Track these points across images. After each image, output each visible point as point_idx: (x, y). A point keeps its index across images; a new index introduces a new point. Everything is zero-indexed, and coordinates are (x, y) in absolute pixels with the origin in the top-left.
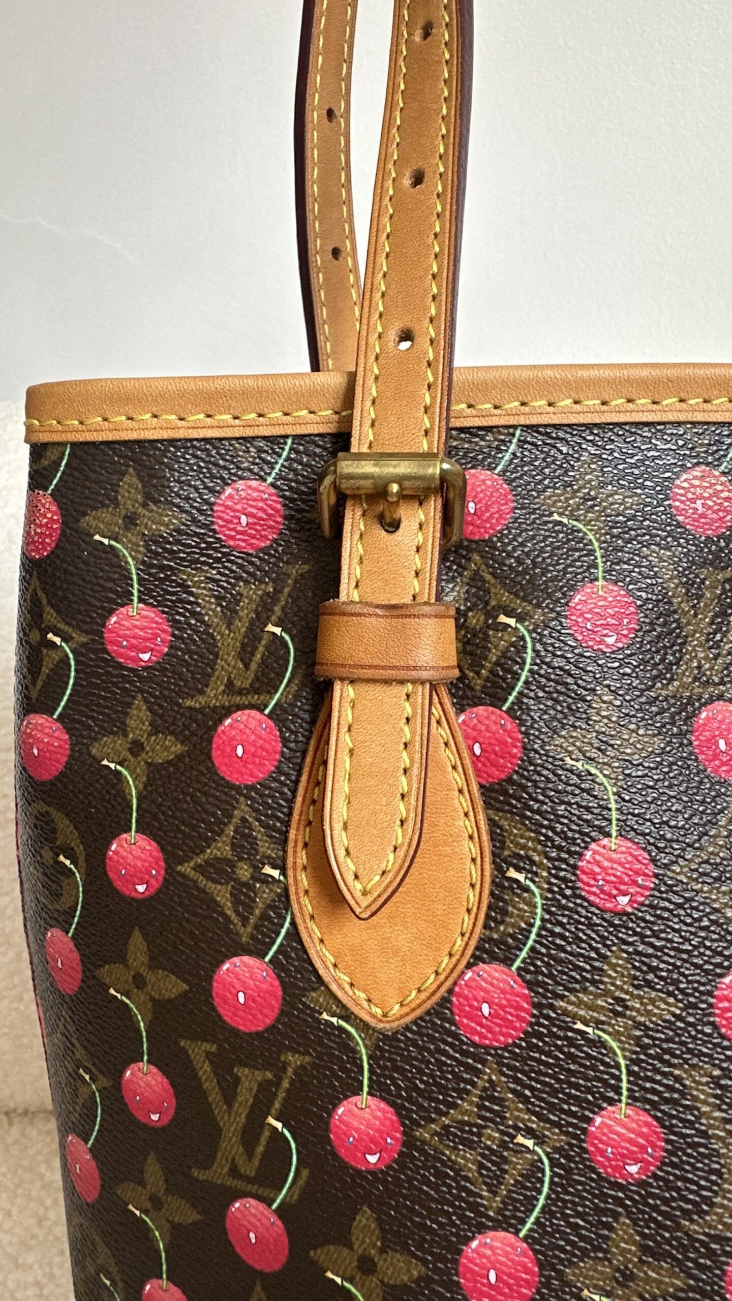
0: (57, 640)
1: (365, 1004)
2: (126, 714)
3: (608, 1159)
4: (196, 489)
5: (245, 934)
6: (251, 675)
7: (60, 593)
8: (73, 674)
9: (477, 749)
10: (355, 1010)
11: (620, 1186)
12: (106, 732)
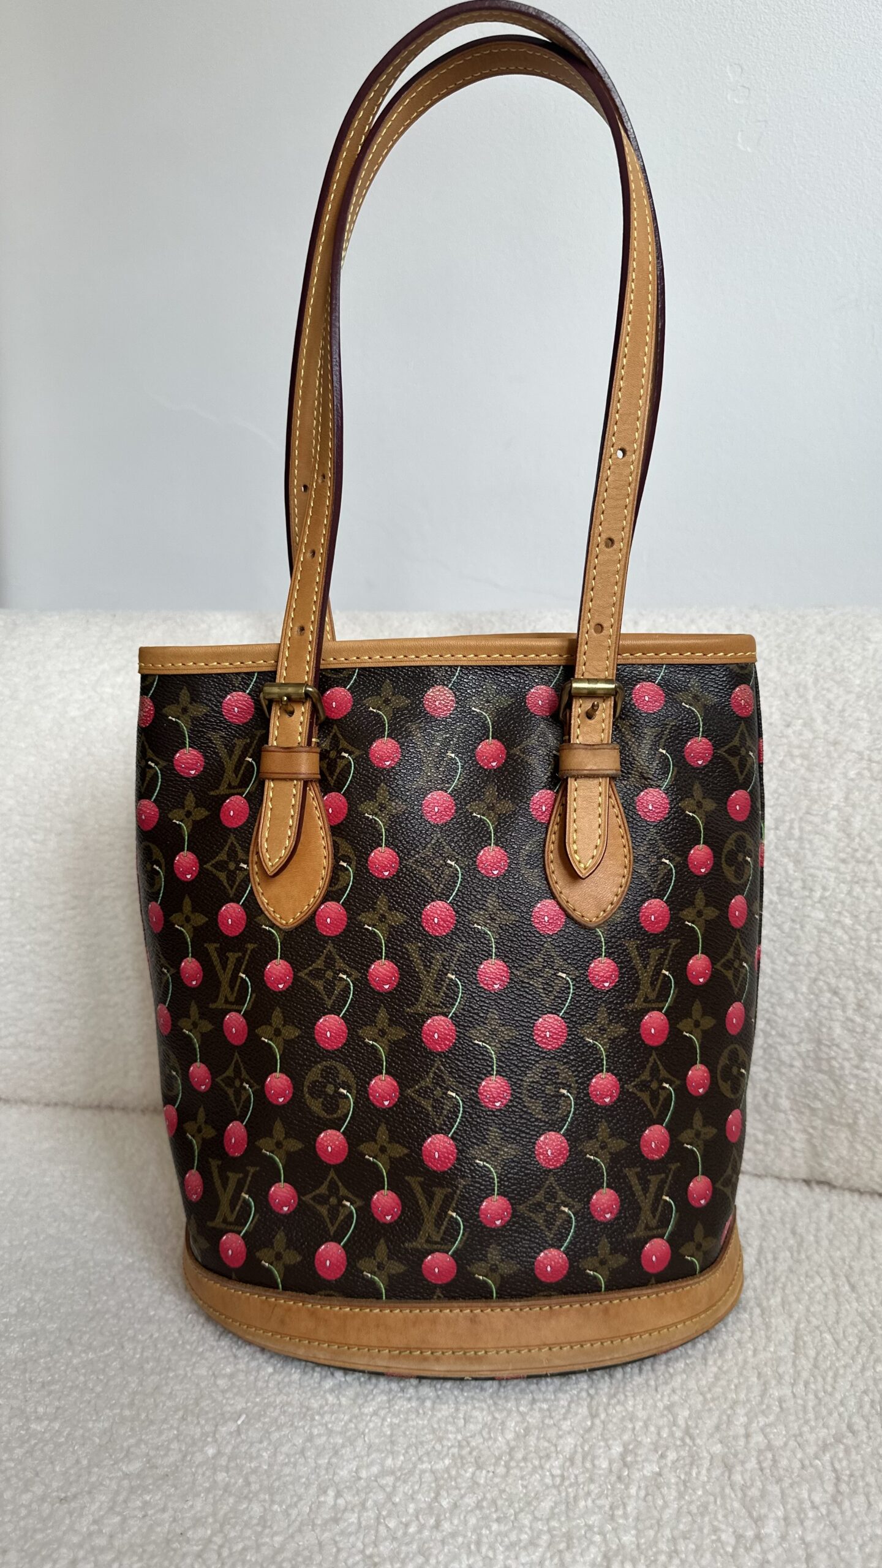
0: (153, 765)
1: (279, 919)
2: (184, 799)
3: (377, 983)
4: (214, 696)
5: (232, 893)
6: (238, 780)
7: (154, 743)
8: (160, 781)
9: (330, 811)
10: (275, 922)
11: (382, 994)
12: (175, 807)
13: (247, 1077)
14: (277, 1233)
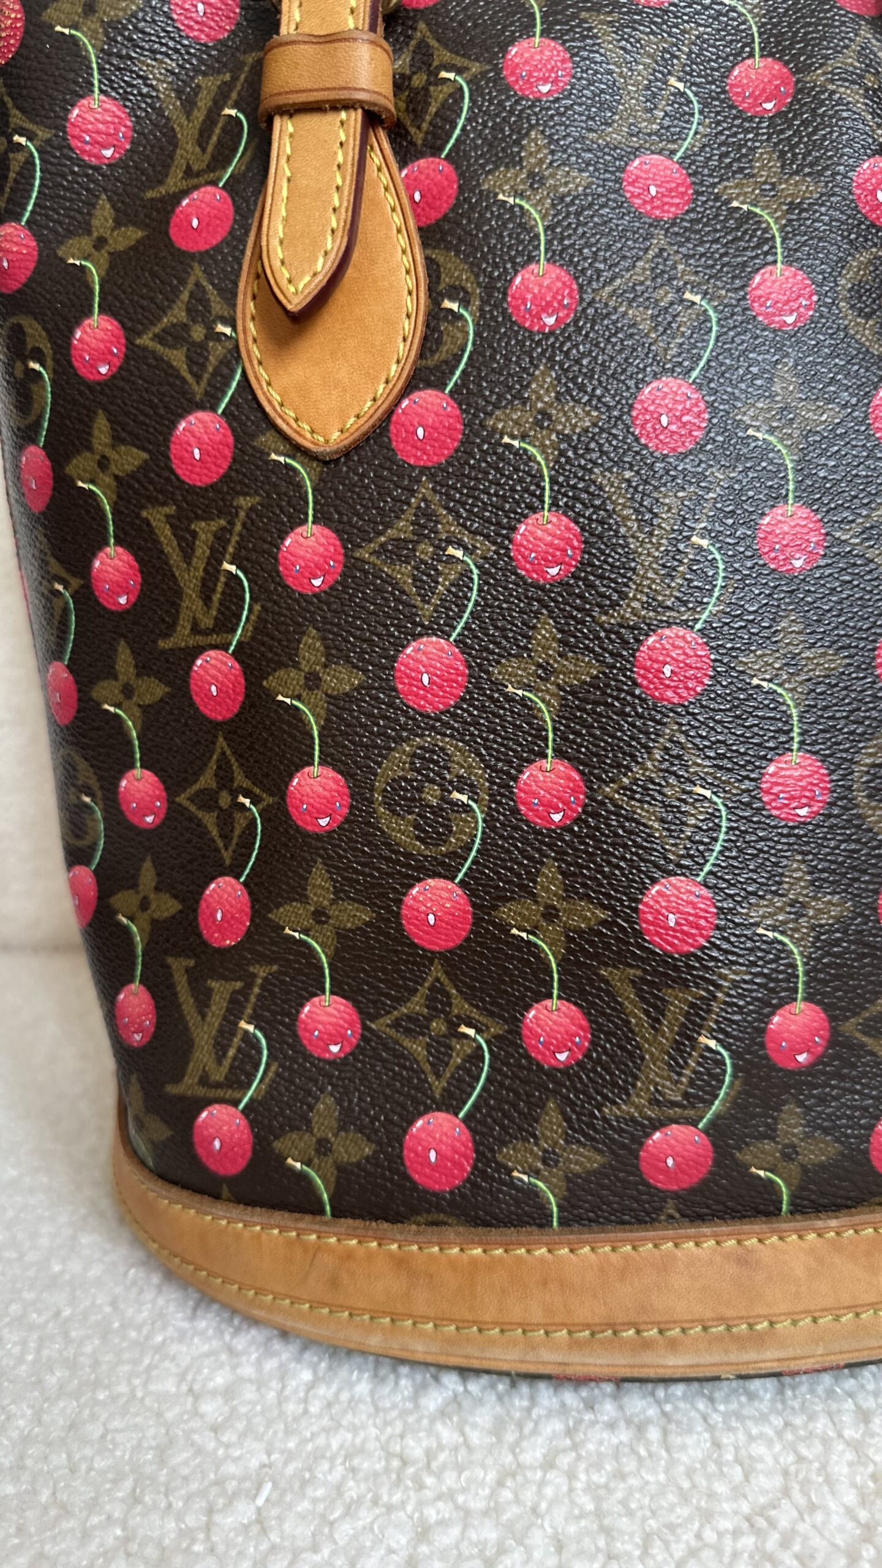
0: (23, 140)
1: (308, 435)
2: (90, 214)
3: (532, 564)
6: (207, 157)
7: (25, 92)
8: (38, 174)
9: (417, 196)
10: (300, 440)
11: (542, 588)
12: (70, 233)
13: (247, 784)
14: (317, 1099)
